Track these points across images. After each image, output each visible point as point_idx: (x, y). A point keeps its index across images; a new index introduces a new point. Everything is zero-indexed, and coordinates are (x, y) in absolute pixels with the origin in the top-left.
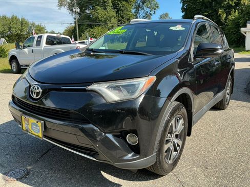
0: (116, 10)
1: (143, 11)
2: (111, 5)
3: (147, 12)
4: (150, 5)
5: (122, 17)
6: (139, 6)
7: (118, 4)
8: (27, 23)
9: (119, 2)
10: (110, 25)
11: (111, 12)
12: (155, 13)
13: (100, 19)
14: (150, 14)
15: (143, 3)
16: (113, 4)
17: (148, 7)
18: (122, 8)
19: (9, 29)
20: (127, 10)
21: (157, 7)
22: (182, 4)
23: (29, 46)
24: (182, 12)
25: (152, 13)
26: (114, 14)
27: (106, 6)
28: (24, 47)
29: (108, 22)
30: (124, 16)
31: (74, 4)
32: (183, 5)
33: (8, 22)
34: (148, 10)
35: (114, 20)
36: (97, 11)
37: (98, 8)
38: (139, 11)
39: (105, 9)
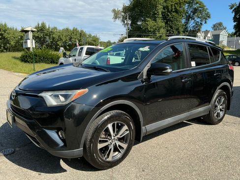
0: (165, 21)
1: (193, 21)
2: (161, 16)
3: (198, 22)
4: (201, 15)
5: (171, 27)
6: (189, 16)
7: (168, 15)
8: (85, 35)
9: (169, 14)
10: (158, 35)
11: (161, 23)
12: (206, 23)
13: (149, 29)
14: (201, 24)
15: (194, 14)
16: (163, 15)
17: (198, 17)
18: (171, 19)
19: (70, 39)
20: (177, 21)
21: (209, 17)
22: (234, 13)
23: (74, 56)
24: (234, 21)
25: (203, 23)
26: (163, 24)
27: (155, 17)
28: (70, 56)
29: (157, 33)
30: (173, 26)
31: (127, 16)
32: (236, 15)
33: (70, 33)
34: (198, 20)
35: (163, 31)
36: (147, 23)
37: (148, 19)
38: (189, 21)
39: (155, 20)
